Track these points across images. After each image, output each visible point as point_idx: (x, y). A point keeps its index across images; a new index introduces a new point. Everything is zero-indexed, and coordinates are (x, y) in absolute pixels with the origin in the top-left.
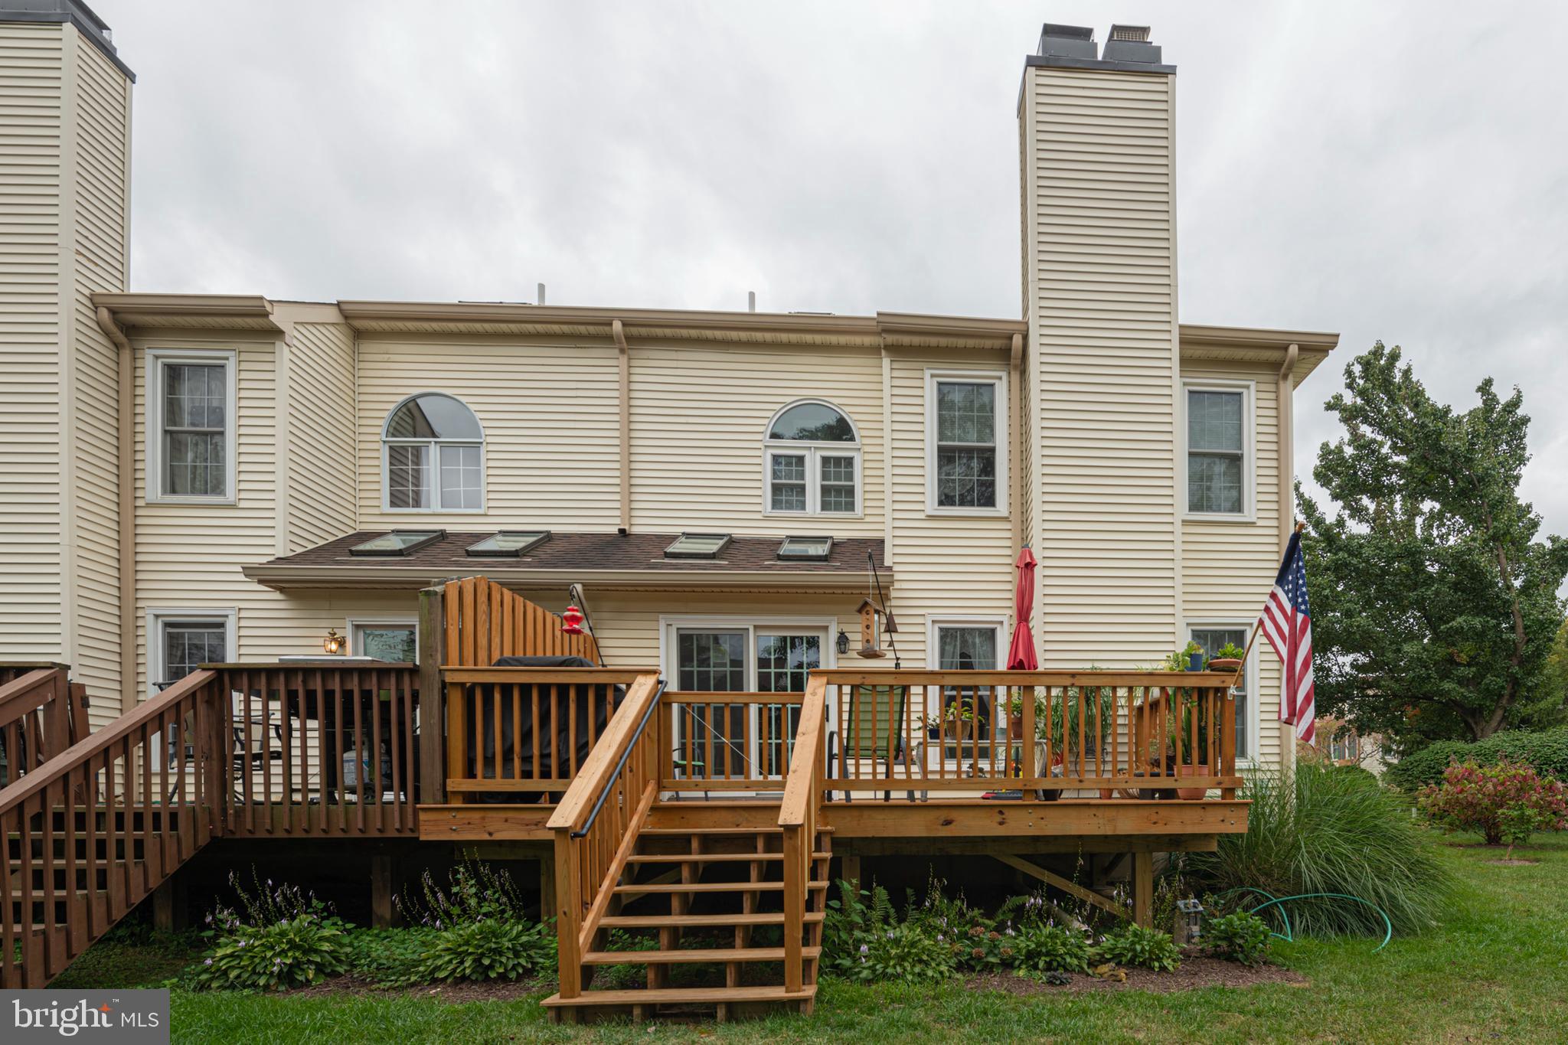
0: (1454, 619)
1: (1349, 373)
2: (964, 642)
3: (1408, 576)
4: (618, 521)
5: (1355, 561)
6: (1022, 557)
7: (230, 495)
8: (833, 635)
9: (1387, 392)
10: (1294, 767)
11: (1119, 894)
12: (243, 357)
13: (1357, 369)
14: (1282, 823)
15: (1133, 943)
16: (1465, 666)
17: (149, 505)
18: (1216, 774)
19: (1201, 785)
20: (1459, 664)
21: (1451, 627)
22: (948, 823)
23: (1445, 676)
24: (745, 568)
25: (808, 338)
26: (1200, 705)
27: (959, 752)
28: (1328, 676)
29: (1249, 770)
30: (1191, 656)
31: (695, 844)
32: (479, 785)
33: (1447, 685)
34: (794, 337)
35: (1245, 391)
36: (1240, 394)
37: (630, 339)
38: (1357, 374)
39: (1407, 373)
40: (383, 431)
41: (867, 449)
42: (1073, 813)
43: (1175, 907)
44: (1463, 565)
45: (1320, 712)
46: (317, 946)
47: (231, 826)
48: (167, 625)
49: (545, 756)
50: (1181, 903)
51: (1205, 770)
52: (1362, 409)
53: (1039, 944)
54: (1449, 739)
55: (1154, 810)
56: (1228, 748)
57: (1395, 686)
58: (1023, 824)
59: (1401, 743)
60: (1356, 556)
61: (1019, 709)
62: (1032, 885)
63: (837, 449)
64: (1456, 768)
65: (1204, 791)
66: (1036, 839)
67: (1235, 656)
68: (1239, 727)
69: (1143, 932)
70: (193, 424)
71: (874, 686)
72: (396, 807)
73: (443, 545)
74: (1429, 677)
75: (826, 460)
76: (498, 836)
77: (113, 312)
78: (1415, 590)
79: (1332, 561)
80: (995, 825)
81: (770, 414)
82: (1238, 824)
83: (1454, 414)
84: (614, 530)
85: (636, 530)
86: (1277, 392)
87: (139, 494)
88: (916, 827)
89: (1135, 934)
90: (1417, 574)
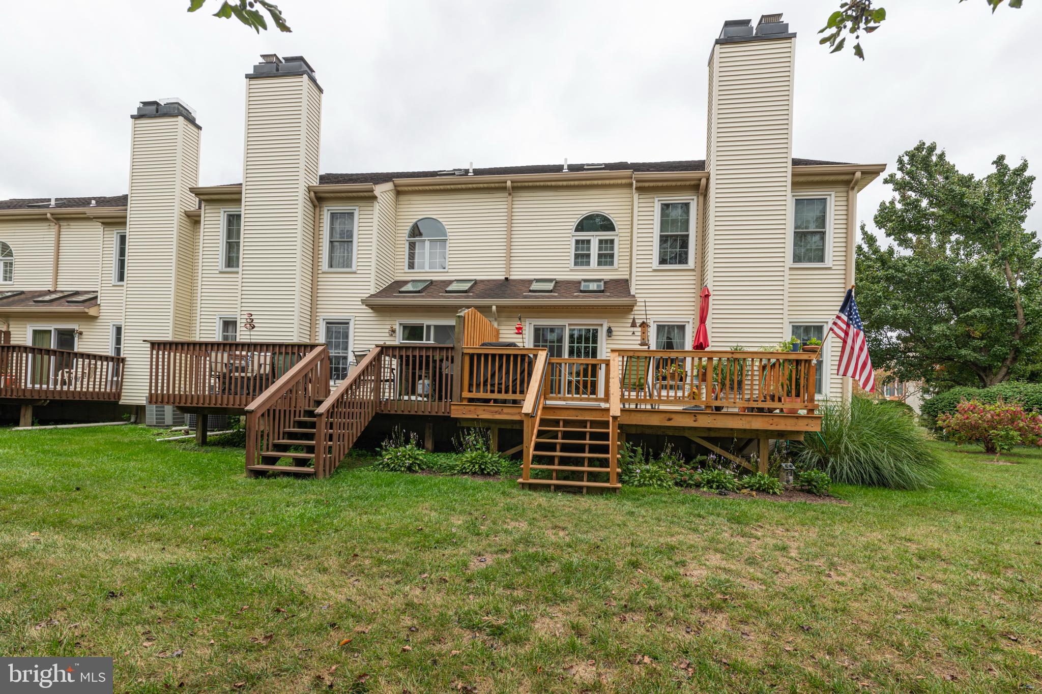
0: (969, 310)
1: (900, 161)
2: (669, 332)
3: (938, 282)
4: (504, 273)
5: (900, 275)
6: (704, 291)
7: (354, 268)
8: (605, 328)
9: (926, 170)
10: (850, 400)
11: (753, 456)
12: (361, 209)
13: (906, 159)
14: (840, 430)
15: (759, 480)
16: (978, 339)
17: (323, 273)
18: (804, 402)
19: (797, 407)
20: (974, 338)
21: (968, 315)
22: (670, 419)
23: (965, 345)
24: (566, 297)
25: (595, 182)
26: (797, 368)
27: (668, 387)
28: (880, 344)
29: (823, 401)
30: (793, 344)
31: (561, 423)
32: (474, 395)
33: (963, 352)
34: (588, 182)
35: (828, 197)
36: (825, 199)
37: (514, 188)
38: (906, 162)
39: (942, 156)
40: (407, 235)
41: (621, 235)
42: (730, 418)
43: (780, 466)
44: (977, 277)
45: (875, 365)
46: (417, 457)
47: (383, 408)
48: (327, 323)
49: (500, 384)
50: (784, 465)
51: (799, 399)
52: (909, 183)
53: (713, 477)
54: (965, 385)
55: (771, 418)
56: (811, 388)
57: (927, 352)
58: (705, 422)
59: (936, 387)
60: (901, 272)
61: (705, 368)
62: (707, 452)
63: (606, 235)
64: (964, 404)
65: (798, 410)
66: (710, 429)
67: (816, 344)
68: (818, 377)
69: (763, 476)
70: (340, 238)
71: (638, 357)
72: (423, 403)
73: (433, 287)
74: (951, 346)
75: (601, 241)
76: (481, 417)
77: (315, 193)
78: (943, 291)
79: (884, 275)
80: (692, 421)
81: (575, 220)
82: (815, 427)
83: (976, 179)
84: (503, 278)
85: (512, 278)
86: (847, 196)
87: (320, 268)
88: (655, 421)
89: (760, 476)
90: (944, 281)
